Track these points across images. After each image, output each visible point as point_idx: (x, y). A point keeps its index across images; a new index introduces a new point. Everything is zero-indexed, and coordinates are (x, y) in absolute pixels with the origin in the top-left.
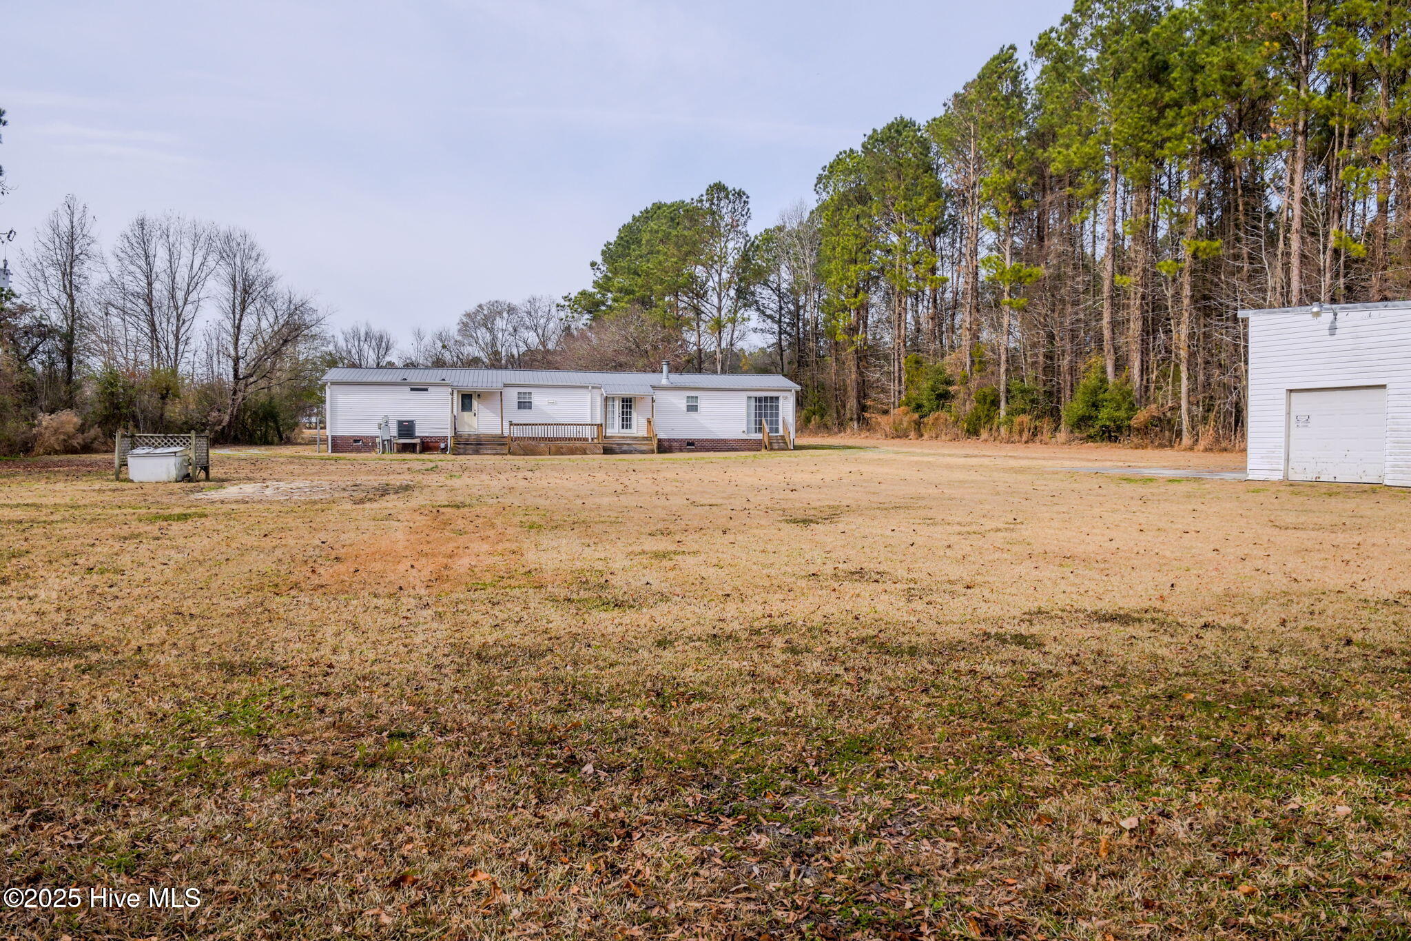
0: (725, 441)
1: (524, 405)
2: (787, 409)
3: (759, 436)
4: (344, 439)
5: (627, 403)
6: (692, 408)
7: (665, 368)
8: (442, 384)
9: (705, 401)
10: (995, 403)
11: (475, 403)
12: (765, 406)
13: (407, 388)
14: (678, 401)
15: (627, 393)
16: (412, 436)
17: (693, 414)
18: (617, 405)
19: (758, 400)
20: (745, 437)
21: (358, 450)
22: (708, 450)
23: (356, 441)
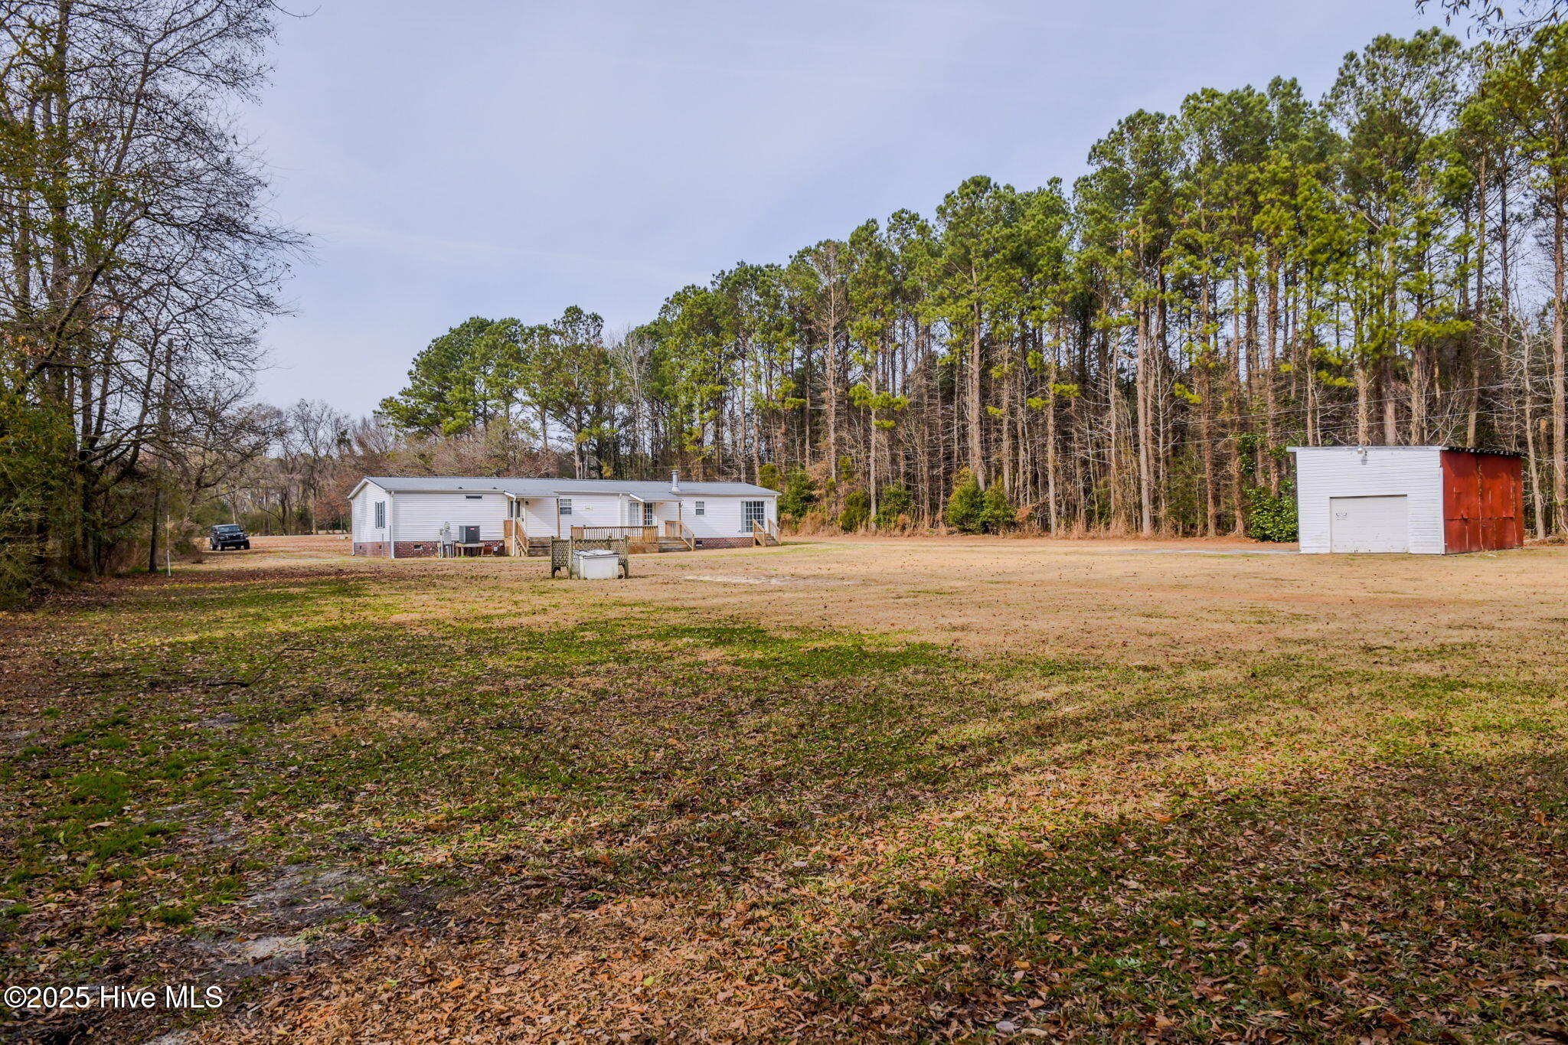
0: (725, 539)
1: (565, 511)
2: (770, 511)
3: (750, 535)
4: (406, 545)
5: (649, 507)
6: (700, 512)
7: (675, 477)
8: (494, 492)
9: (710, 506)
10: (867, 505)
11: (523, 510)
12: (755, 510)
13: (464, 496)
14: (689, 505)
15: (650, 500)
16: (477, 541)
17: (700, 517)
18: (641, 508)
19: (748, 504)
20: (740, 535)
21: (419, 555)
22: (712, 548)
23: (417, 546)
